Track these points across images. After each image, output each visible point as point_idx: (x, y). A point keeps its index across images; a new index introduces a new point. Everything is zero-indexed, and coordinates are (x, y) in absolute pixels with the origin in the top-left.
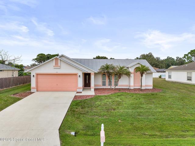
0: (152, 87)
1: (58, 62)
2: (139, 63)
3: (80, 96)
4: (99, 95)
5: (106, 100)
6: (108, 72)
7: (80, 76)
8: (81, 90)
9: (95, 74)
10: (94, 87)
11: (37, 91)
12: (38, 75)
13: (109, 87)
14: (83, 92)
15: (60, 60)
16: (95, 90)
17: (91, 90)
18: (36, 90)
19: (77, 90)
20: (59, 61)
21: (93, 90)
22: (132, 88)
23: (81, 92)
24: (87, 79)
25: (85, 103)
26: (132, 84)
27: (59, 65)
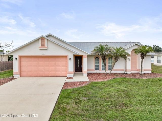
0: (151, 72)
1: (44, 42)
2: (136, 44)
3: (72, 83)
4: (95, 81)
5: (107, 89)
6: (103, 54)
7: (70, 58)
8: (72, 75)
9: (89, 56)
10: (87, 72)
11: (21, 76)
12: (21, 58)
13: (104, 72)
14: (74, 78)
15: (47, 39)
16: (88, 74)
17: (83, 75)
18: (19, 75)
19: (68, 75)
20: (46, 41)
21: (85, 75)
22: (128, 72)
23: (72, 78)
24: (78, 63)
25: (79, 94)
26: (129, 68)
27: (46, 46)
